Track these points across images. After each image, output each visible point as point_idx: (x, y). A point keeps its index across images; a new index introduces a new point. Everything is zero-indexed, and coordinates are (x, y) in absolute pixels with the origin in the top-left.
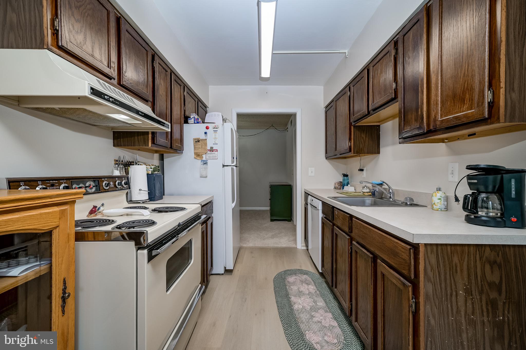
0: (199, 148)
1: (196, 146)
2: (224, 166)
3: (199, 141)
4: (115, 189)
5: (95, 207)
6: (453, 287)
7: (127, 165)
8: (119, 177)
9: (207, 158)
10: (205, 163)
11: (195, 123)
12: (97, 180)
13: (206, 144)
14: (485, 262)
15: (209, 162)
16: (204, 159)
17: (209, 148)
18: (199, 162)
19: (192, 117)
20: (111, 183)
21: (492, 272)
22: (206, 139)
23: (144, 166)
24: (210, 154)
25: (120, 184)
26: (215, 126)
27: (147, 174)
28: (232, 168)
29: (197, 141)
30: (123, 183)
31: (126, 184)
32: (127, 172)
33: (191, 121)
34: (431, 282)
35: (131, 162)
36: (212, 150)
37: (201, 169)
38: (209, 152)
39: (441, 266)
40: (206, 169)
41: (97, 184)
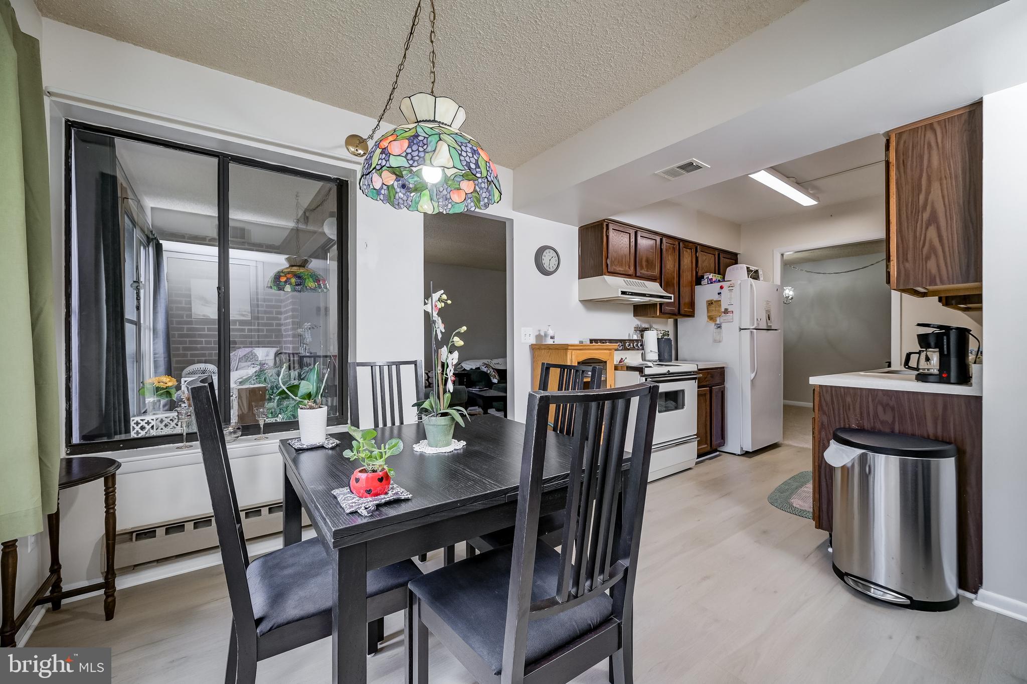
0: (713, 311)
1: (710, 309)
2: (741, 329)
3: (712, 303)
4: (633, 349)
5: (622, 359)
6: (846, 420)
7: (642, 331)
8: (637, 341)
9: (722, 321)
10: (719, 327)
11: (708, 284)
12: (623, 341)
13: (720, 306)
14: (877, 404)
15: (723, 325)
16: (718, 322)
17: (723, 310)
18: (712, 325)
19: (705, 277)
20: (631, 344)
21: (885, 413)
22: (720, 301)
23: (655, 332)
24: (724, 317)
25: (637, 345)
26: (731, 285)
27: (658, 339)
28: (751, 332)
29: (710, 303)
30: (639, 345)
31: (641, 345)
32: (642, 336)
33: (705, 282)
34: (826, 415)
35: (646, 329)
36: (726, 311)
37: (714, 334)
38: (723, 314)
39: (835, 404)
40: (720, 333)
41: (623, 344)
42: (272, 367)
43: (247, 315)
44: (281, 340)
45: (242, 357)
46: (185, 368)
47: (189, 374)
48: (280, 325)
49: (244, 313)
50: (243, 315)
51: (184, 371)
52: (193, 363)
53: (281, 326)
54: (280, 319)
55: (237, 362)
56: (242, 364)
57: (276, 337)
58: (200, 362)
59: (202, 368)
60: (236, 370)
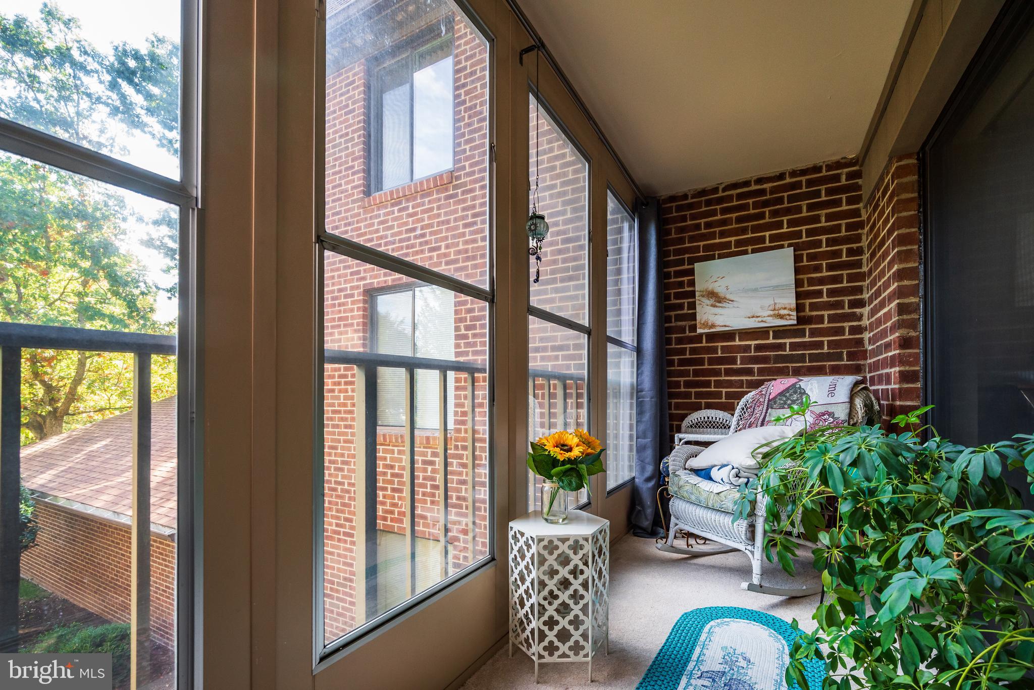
42: (843, 422)
43: (789, 315)
44: (862, 362)
45: (775, 398)
46: (685, 416)
47: (691, 426)
48: (859, 330)
49: (782, 312)
50: (781, 317)
51: (684, 422)
52: (698, 407)
53: (862, 333)
54: (860, 318)
55: (765, 408)
56: (774, 413)
57: (851, 356)
58: (709, 406)
59: (710, 418)
60: (762, 425)
